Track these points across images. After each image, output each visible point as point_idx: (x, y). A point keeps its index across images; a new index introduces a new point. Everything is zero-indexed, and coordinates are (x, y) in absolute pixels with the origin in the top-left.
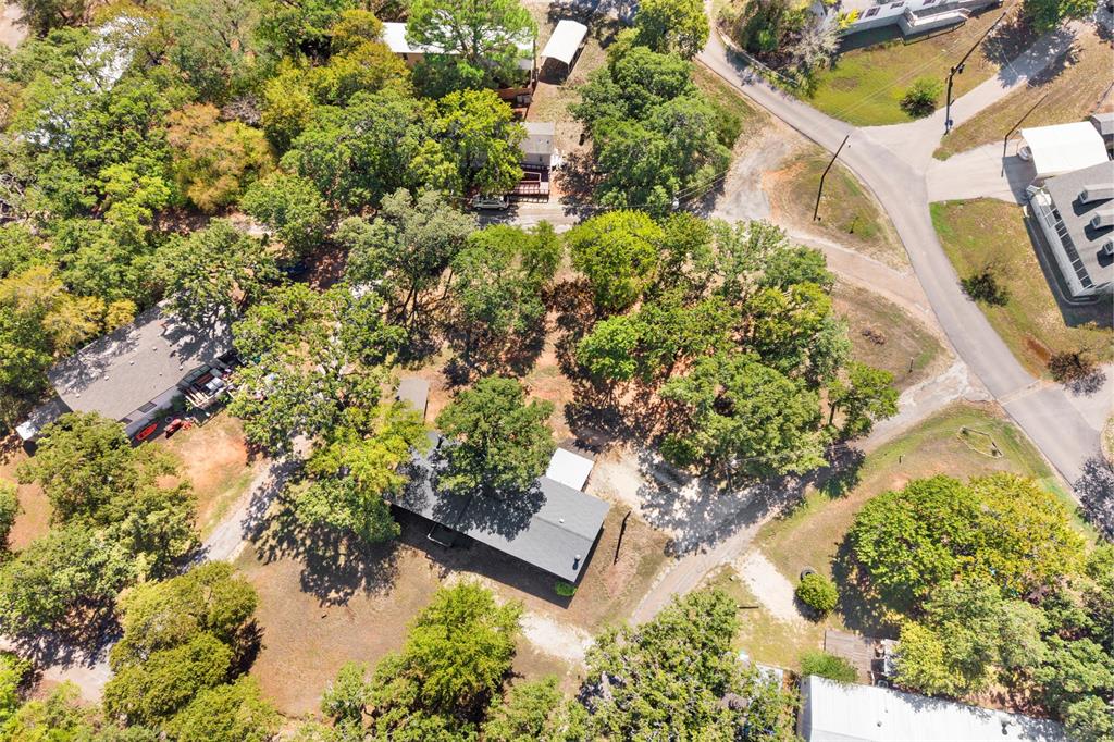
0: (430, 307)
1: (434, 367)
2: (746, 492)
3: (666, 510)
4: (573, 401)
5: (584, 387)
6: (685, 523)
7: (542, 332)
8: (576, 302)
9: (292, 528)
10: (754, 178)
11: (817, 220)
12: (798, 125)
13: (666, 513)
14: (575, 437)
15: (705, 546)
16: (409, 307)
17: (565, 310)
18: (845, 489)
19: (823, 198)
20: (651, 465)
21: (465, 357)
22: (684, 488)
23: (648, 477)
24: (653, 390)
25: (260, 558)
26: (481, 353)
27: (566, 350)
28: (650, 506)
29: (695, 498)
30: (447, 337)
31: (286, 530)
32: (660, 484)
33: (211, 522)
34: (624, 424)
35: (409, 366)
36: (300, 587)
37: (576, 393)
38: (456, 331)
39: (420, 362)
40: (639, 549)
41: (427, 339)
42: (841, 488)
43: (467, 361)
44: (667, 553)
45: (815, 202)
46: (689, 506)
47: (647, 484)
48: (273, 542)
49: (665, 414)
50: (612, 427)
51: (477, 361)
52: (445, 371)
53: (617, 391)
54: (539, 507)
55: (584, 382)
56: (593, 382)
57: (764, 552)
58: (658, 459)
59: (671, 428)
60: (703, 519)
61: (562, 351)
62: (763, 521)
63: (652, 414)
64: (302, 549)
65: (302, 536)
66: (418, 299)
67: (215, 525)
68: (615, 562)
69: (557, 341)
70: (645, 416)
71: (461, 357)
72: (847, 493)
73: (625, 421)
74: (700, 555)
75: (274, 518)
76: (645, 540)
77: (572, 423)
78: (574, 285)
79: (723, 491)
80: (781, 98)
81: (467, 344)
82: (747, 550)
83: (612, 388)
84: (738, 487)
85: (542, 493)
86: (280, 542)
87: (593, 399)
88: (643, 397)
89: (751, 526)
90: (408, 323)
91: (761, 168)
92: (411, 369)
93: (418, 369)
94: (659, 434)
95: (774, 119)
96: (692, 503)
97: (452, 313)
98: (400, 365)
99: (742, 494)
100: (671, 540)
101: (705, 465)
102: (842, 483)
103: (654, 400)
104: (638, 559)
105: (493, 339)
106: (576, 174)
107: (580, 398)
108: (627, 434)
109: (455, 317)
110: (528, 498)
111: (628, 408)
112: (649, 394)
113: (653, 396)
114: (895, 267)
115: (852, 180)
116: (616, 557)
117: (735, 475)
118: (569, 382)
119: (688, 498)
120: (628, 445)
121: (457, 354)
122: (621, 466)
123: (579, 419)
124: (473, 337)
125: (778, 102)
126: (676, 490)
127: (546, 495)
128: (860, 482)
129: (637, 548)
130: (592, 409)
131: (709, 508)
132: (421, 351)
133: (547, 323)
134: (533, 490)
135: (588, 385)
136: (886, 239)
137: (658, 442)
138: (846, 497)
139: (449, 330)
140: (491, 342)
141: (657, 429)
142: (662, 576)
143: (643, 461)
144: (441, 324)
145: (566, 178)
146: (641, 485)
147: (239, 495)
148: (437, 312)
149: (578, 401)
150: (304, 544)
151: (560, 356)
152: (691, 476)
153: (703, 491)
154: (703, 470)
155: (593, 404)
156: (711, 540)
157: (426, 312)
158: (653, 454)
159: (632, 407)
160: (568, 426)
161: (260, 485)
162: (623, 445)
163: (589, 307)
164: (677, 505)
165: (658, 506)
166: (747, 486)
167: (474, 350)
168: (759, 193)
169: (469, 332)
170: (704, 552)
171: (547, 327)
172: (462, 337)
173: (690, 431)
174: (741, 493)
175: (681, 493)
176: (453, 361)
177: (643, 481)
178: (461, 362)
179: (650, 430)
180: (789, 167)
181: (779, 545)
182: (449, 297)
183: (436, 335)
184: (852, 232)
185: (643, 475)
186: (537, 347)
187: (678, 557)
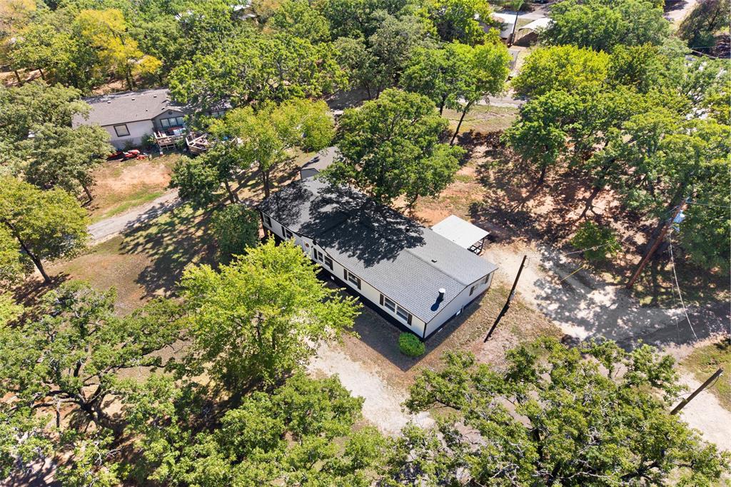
2: (680, 311)
3: (568, 306)
4: (482, 203)
5: (497, 194)
6: (590, 324)
7: (469, 157)
13: (567, 310)
17: (495, 147)
20: (556, 264)
22: (594, 292)
23: (551, 273)
24: (572, 209)
27: (487, 169)
28: (547, 298)
29: (608, 304)
34: (533, 227)
36: (136, 278)
37: (487, 197)
40: (520, 334)
46: (597, 310)
47: (548, 279)
48: (141, 240)
50: (519, 227)
53: (531, 203)
55: (499, 191)
56: (508, 193)
58: (566, 261)
60: (616, 325)
61: (483, 169)
62: (701, 344)
63: (567, 225)
64: (161, 251)
65: (169, 242)
67: (104, 218)
68: (486, 340)
69: (480, 163)
70: (559, 226)
73: (536, 225)
75: (156, 225)
76: (529, 327)
77: (475, 217)
79: (647, 306)
83: (527, 200)
85: (422, 239)
86: (147, 242)
87: (504, 204)
88: (560, 212)
89: (684, 346)
96: (602, 307)
99: (674, 313)
100: (569, 337)
103: (572, 216)
107: (490, 201)
108: (534, 235)
111: (542, 217)
112: (568, 211)
113: (571, 213)
116: (489, 335)
118: (484, 190)
119: (598, 301)
120: (533, 243)
123: (483, 215)
126: (583, 291)
127: (426, 241)
129: (516, 331)
130: (500, 211)
131: (625, 317)
133: (475, 152)
135: (501, 193)
141: (572, 238)
143: (547, 259)
146: (541, 278)
147: (141, 204)
151: (480, 172)
152: (605, 283)
153: (620, 300)
154: (622, 281)
155: (503, 207)
158: (562, 256)
159: (546, 216)
160: (469, 217)
161: (163, 202)
162: (526, 243)
164: (582, 305)
165: (559, 301)
166: (681, 306)
171: (474, 155)
174: (672, 311)
175: (590, 296)
177: (544, 275)
179: (563, 238)
185: (545, 270)
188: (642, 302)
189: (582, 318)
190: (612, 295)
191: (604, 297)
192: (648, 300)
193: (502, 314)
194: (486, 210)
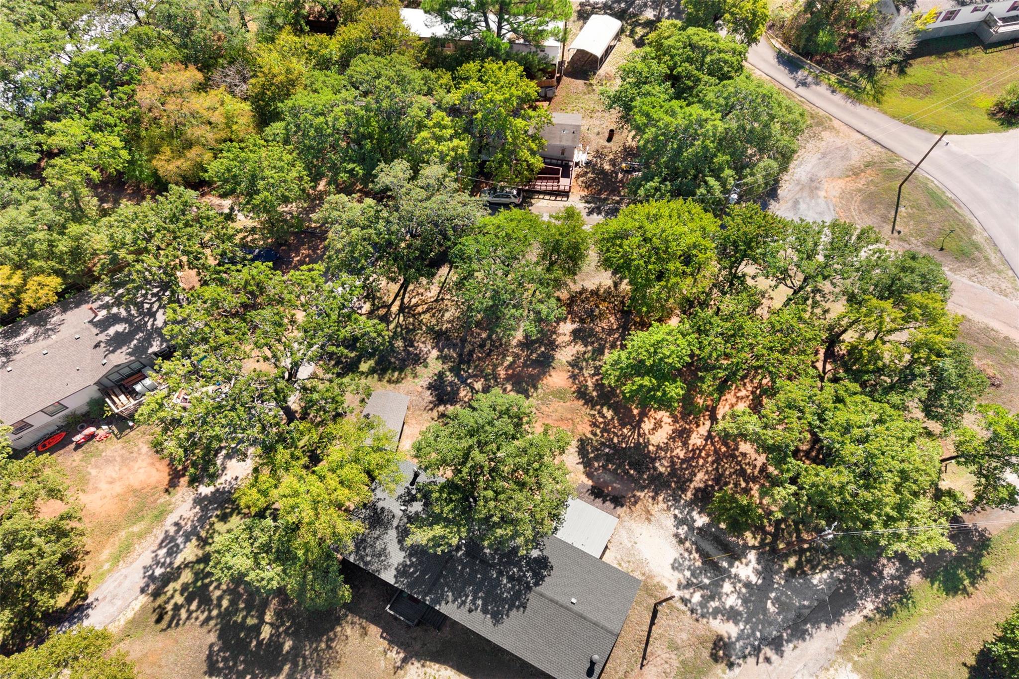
0: (420, 309)
1: (416, 380)
2: (825, 575)
3: (714, 592)
4: (590, 436)
5: (604, 417)
6: (739, 613)
7: (553, 345)
8: (597, 312)
9: (207, 581)
10: (814, 184)
11: (896, 234)
12: (866, 129)
13: (712, 598)
14: (590, 483)
15: (768, 651)
16: (395, 308)
17: (582, 321)
18: (966, 582)
19: (902, 209)
20: (691, 528)
21: (456, 370)
22: (737, 563)
23: (688, 544)
24: (694, 427)
25: (158, 621)
26: (476, 367)
27: (581, 369)
28: (688, 585)
29: (754, 579)
30: (436, 346)
31: (199, 584)
32: (705, 556)
33: (106, 566)
34: (655, 469)
35: (387, 378)
36: (205, 667)
37: (594, 424)
38: (448, 338)
39: (400, 374)
40: (677, 649)
41: (412, 346)
42: (961, 581)
43: (457, 375)
44: (715, 658)
45: (893, 213)
46: (744, 590)
47: (686, 555)
48: (179, 599)
49: (710, 459)
50: (640, 472)
51: (470, 376)
52: (430, 387)
53: (647, 426)
54: (542, 578)
55: (605, 410)
56: (616, 412)
57: (856, 668)
58: (701, 520)
59: (719, 480)
60: (765, 610)
61: (577, 371)
62: (853, 619)
63: (693, 458)
64: (215, 613)
65: (218, 593)
66: (406, 300)
67: (109, 571)
68: (642, 665)
69: (570, 359)
70: (683, 461)
71: (451, 370)
72: (970, 589)
73: (657, 464)
74: (763, 665)
75: (186, 566)
76: (684, 636)
77: (587, 463)
78: (595, 293)
79: (792, 572)
80: (842, 102)
81: (460, 355)
82: (832, 663)
83: (641, 421)
84: (813, 568)
85: (545, 559)
86: (189, 601)
87: (615, 434)
88: (682, 435)
89: (834, 626)
90: (392, 326)
91: (822, 174)
92: (389, 381)
93: (397, 381)
94: (702, 485)
95: (836, 123)
96: (748, 585)
97: (445, 318)
98: (376, 376)
99: (820, 579)
100: (720, 638)
101: (765, 533)
102: (962, 574)
103: (696, 440)
104: (676, 664)
105: (491, 351)
106: (602, 172)
107: (598, 431)
108: (658, 484)
109: (449, 322)
110: (528, 564)
111: (661, 449)
112: (689, 432)
113: (694, 435)
114: (1002, 292)
115: (938, 192)
116: (644, 658)
117: (808, 550)
118: (587, 410)
119: (743, 577)
120: (661, 498)
121: (446, 367)
122: (650, 527)
123: (597, 458)
124: (468, 347)
125: (838, 105)
126: (725, 564)
127: (552, 561)
128: (987, 575)
129: (673, 647)
130: (613, 446)
131: (773, 595)
132: (403, 360)
133: (559, 335)
134: (535, 553)
135: (609, 414)
136: (987, 259)
137: (703, 498)
138: (969, 595)
139: (440, 337)
140: (488, 355)
141: (700, 479)
143: (680, 522)
144: (431, 330)
145: (590, 175)
146: (677, 555)
147: (148, 531)
148: (428, 316)
149: (595, 435)
150: (219, 605)
151: (574, 377)
152: (746, 547)
153: (764, 568)
154: (763, 540)
155: (615, 440)
156: (777, 644)
157: (414, 316)
158: (695, 514)
159: (666, 448)
160: (581, 467)
161: (176, 519)
162: (653, 498)
163: (612, 319)
164: (727, 587)
165: (702, 587)
166: (825, 568)
167: (468, 363)
168: (821, 201)
169: (464, 341)
170: (768, 660)
171: (560, 340)
172: (455, 346)
173: (743, 485)
174: (818, 577)
175: (733, 571)
176: (441, 375)
177: (681, 549)
178: (450, 377)
179: (691, 481)
180: (856, 174)
181: (879, 661)
182: (443, 299)
183: (424, 343)
184: (942, 249)
185: (681, 542)
186: (545, 363)
187: (731, 665)
188: (786, 566)
189: (731, 607)
191: (747, 569)
192: (792, 562)
193: (652, 623)
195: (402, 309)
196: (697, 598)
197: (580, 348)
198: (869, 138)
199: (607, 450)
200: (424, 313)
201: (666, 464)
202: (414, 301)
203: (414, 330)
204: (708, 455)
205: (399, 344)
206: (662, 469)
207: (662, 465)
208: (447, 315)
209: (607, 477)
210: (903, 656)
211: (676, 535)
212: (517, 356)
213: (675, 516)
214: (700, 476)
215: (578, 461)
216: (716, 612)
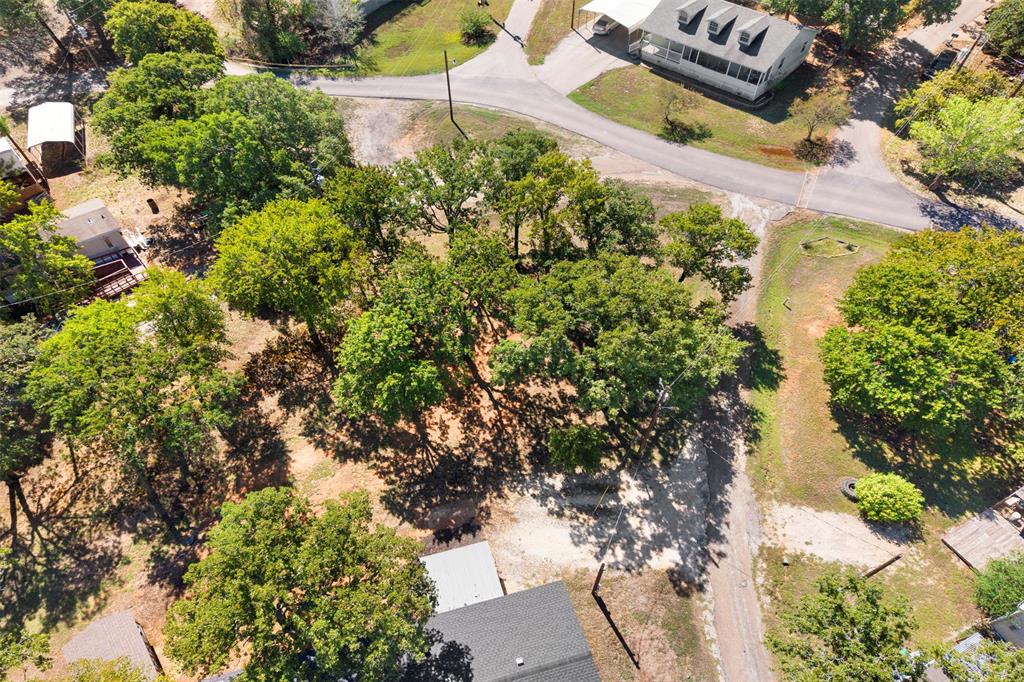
0: (62, 505)
1: (127, 586)
2: (689, 445)
3: (628, 538)
4: (388, 488)
5: (386, 459)
6: (664, 535)
7: (270, 431)
13: (631, 542)
14: (429, 532)
15: (713, 547)
16: (23, 525)
17: (280, 386)
18: (775, 370)
20: (557, 495)
21: (172, 537)
22: (620, 493)
23: (567, 512)
26: (196, 516)
27: (322, 431)
28: (603, 549)
29: (645, 496)
30: (122, 527)
32: (591, 511)
35: (79, 615)
37: (383, 474)
38: (131, 510)
39: (97, 595)
40: (648, 617)
41: (88, 551)
42: (770, 371)
44: (684, 594)
46: (647, 512)
47: (575, 523)
49: (515, 422)
50: (466, 483)
51: (197, 531)
52: (153, 580)
53: (434, 435)
55: (382, 452)
56: (394, 445)
57: (782, 500)
58: (558, 481)
59: (538, 433)
60: (678, 514)
61: (318, 436)
62: (740, 461)
63: (500, 432)
66: (33, 507)
68: (637, 664)
70: (495, 441)
71: (166, 541)
72: (782, 373)
73: (476, 463)
74: (722, 563)
76: (642, 599)
77: (409, 516)
79: (664, 463)
80: (348, 83)
81: (164, 517)
82: (761, 512)
83: (425, 436)
84: (675, 447)
85: (453, 645)
87: (412, 466)
88: (472, 419)
89: (735, 480)
90: (36, 550)
91: (384, 142)
92: (87, 617)
93: (99, 608)
94: (529, 450)
95: (357, 100)
96: (646, 504)
97: (107, 491)
98: (61, 625)
99: (687, 451)
100: (671, 572)
101: (615, 449)
102: (767, 366)
103: (488, 415)
104: (660, 632)
107: (393, 477)
108: (493, 480)
109: (116, 492)
110: (439, 668)
111: (466, 446)
115: (483, 111)
116: (631, 655)
117: (658, 434)
118: (361, 466)
119: (636, 502)
121: (155, 543)
122: (521, 525)
123: (414, 503)
124: (167, 503)
125: (346, 87)
126: (612, 503)
127: (461, 641)
128: (779, 353)
129: (644, 618)
130: (420, 479)
131: (671, 496)
132: (88, 578)
134: (436, 650)
135: (389, 452)
137: (541, 460)
138: (785, 377)
139: (118, 517)
140: (201, 491)
141: (523, 445)
142: (710, 631)
143: (543, 498)
144: (98, 517)
146: (569, 530)
148: (80, 504)
149: (393, 482)
151: (320, 444)
152: (614, 473)
153: (643, 479)
154: (619, 455)
155: (417, 472)
156: (713, 534)
157: (60, 517)
160: (406, 525)
162: (500, 496)
164: (633, 522)
165: (615, 540)
166: (683, 439)
167: (182, 517)
169: (154, 498)
170: (721, 555)
172: (148, 513)
174: (685, 451)
175: (624, 502)
176: (157, 556)
177: (566, 522)
178: (171, 550)
181: (786, 480)
182: (85, 473)
183: (100, 537)
185: (560, 515)
186: (277, 453)
187: (701, 588)
188: (656, 463)
189: (653, 536)
190: (633, 482)
191: (632, 492)
192: (656, 455)
193: (607, 614)
194: (408, 495)
195: (35, 521)
196: (620, 553)
197: (301, 413)
198: (396, 98)
199: (418, 488)
200: (70, 505)
201: (482, 456)
202: (45, 502)
203: (73, 532)
204: (510, 420)
205: (65, 562)
206: (483, 464)
207: (480, 460)
208: (107, 487)
209: (441, 513)
210: (796, 460)
211: (551, 512)
212: (236, 470)
213: (534, 496)
214: (521, 442)
215: (399, 521)
216: (646, 551)
